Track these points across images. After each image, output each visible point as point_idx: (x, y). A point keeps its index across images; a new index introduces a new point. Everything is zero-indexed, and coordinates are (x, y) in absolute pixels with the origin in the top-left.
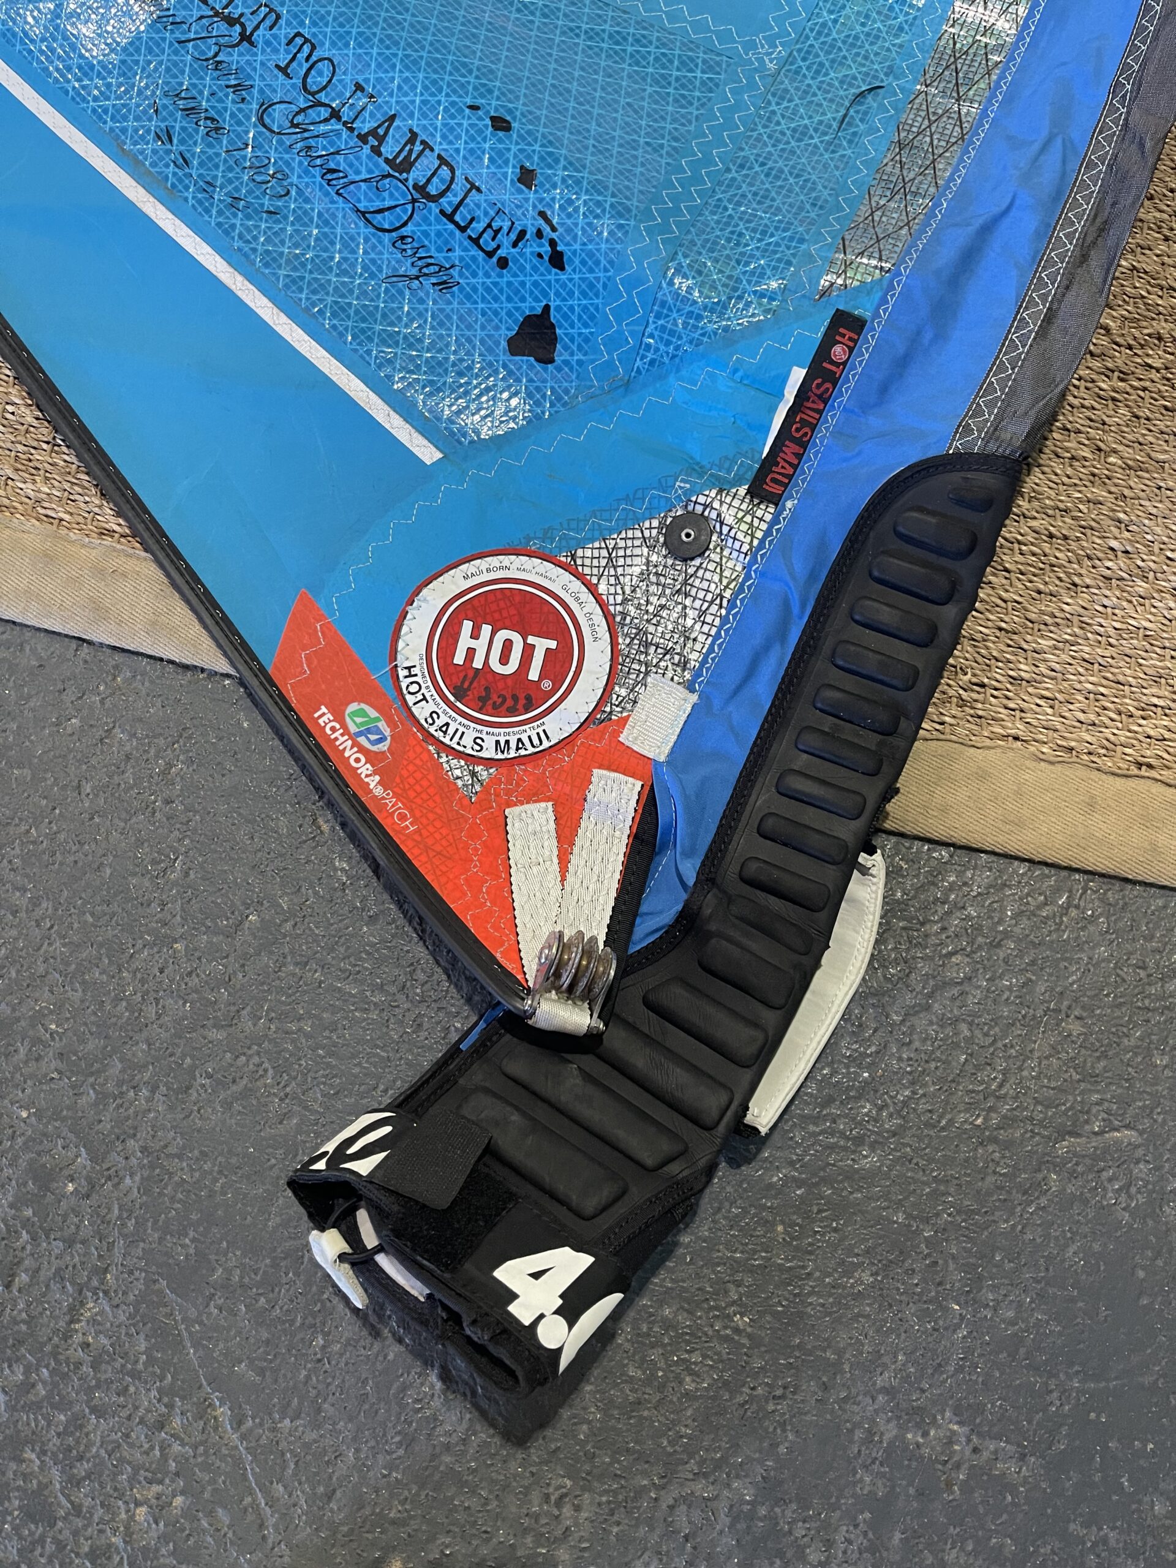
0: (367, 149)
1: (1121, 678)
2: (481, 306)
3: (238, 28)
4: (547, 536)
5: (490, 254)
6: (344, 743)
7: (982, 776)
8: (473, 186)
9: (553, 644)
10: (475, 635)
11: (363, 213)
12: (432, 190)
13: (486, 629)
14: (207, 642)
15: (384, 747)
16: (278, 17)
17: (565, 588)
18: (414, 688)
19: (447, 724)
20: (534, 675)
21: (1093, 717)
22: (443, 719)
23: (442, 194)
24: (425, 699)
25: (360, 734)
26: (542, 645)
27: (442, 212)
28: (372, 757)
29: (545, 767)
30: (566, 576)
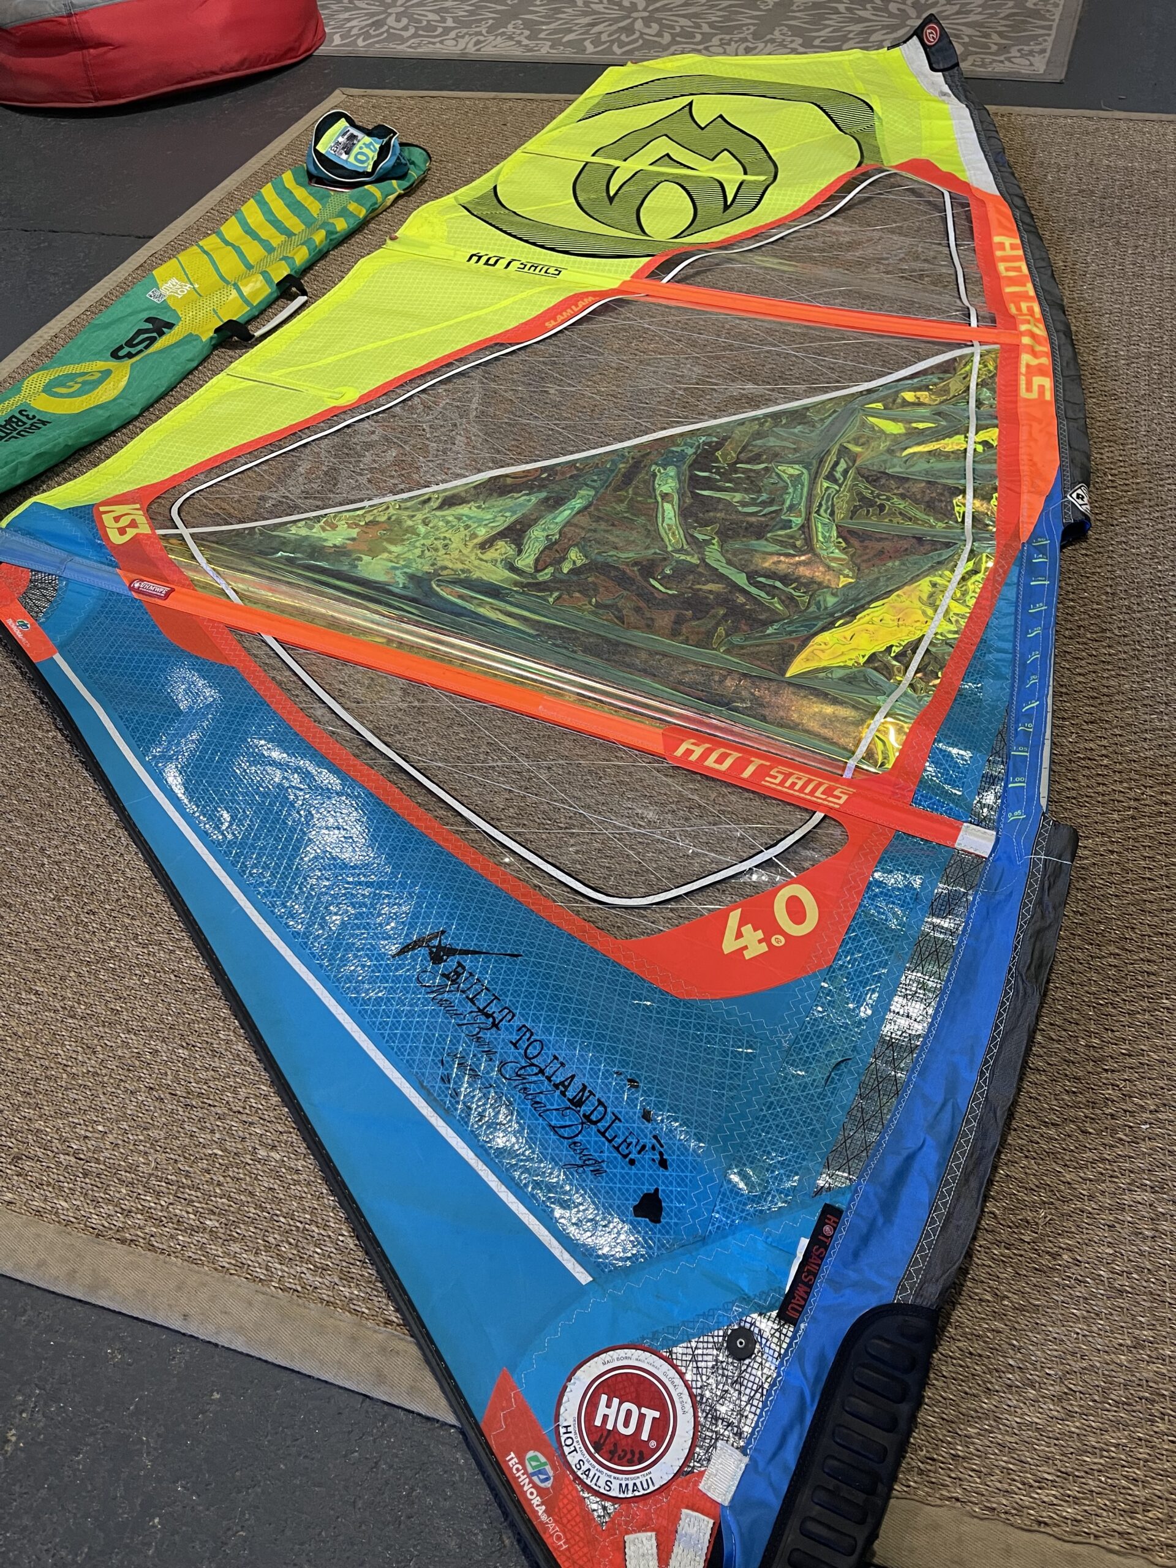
0: (558, 1092)
1: (1023, 1458)
2: (618, 1185)
3: (491, 1019)
4: (654, 1336)
5: (625, 1156)
6: (524, 1480)
7: (936, 1527)
8: (617, 1118)
9: (657, 1414)
10: (608, 1406)
11: (554, 1127)
12: (594, 1118)
13: (616, 1401)
14: (443, 1402)
15: (548, 1484)
16: (514, 1015)
17: (665, 1374)
18: (569, 1442)
19: (589, 1470)
20: (645, 1436)
21: (1006, 1486)
22: (587, 1466)
23: (599, 1121)
24: (575, 1450)
25: (534, 1474)
26: (651, 1414)
27: (599, 1131)
28: (541, 1492)
29: (650, 1506)
30: (666, 1366)
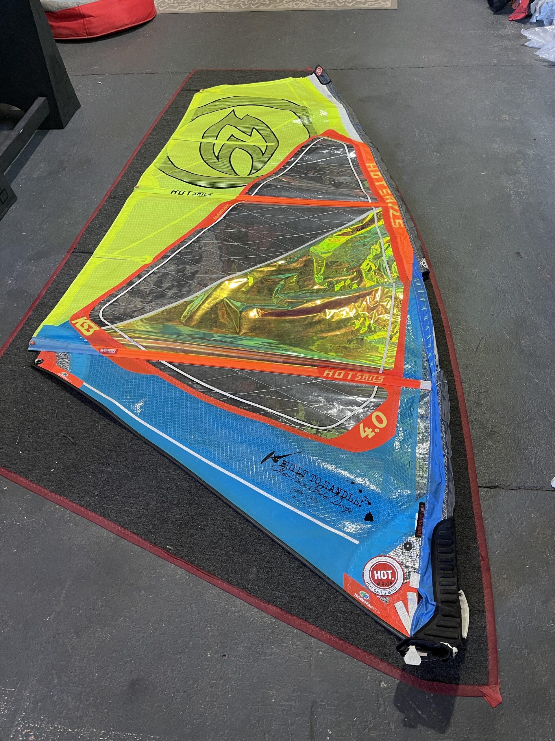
0: (331, 492)
2: (358, 514)
3: (301, 475)
4: (383, 552)
5: (357, 505)
6: (361, 599)
8: (351, 494)
9: (391, 571)
10: (377, 573)
11: (332, 503)
12: (344, 496)
13: (379, 572)
15: (368, 598)
16: (308, 472)
17: (390, 561)
18: (370, 586)
20: (390, 577)
22: (377, 590)
23: (346, 497)
24: (372, 587)
25: (364, 597)
26: (390, 572)
27: (347, 500)
28: (367, 601)
29: (398, 594)
30: (389, 559)
